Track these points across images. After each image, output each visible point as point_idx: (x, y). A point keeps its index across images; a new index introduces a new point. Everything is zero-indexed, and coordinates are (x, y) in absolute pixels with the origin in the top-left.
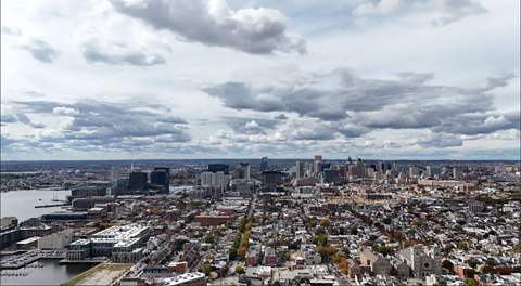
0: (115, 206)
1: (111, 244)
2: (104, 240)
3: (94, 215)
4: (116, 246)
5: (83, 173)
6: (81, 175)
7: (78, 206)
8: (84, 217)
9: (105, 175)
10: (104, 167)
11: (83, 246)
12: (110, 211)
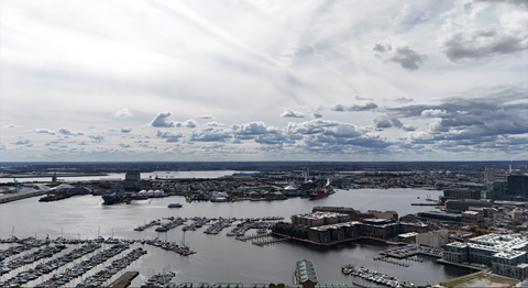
0: (492, 212)
1: (490, 253)
2: (482, 247)
3: (469, 219)
4: (497, 255)
5: (454, 174)
6: (452, 176)
7: (451, 207)
8: (458, 219)
9: (479, 177)
10: (477, 168)
11: (459, 249)
12: (486, 216)
